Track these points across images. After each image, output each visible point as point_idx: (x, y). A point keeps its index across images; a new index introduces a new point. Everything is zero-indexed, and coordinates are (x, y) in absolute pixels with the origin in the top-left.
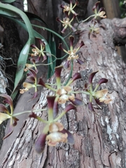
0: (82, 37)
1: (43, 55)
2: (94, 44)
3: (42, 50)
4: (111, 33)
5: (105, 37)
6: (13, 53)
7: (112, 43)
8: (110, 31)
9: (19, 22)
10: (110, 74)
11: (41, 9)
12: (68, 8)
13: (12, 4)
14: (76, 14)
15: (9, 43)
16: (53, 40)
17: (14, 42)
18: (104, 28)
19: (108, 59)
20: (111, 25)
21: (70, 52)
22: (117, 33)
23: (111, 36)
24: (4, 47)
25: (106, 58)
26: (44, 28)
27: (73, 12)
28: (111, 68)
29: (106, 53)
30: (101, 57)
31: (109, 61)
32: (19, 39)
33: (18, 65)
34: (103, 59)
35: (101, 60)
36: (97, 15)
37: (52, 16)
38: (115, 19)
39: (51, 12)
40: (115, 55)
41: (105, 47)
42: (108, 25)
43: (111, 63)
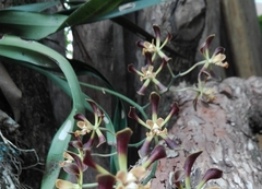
0: (184, 114)
1: (100, 134)
2: (207, 125)
3: (97, 124)
4: (244, 106)
5: (230, 112)
6: (38, 143)
7: (246, 126)
8: (243, 101)
9: (55, 77)
10: (237, 180)
11: (101, 56)
12: (151, 46)
13: (42, 41)
14: (167, 59)
15: (31, 122)
16: (123, 116)
17: (42, 121)
18: (230, 96)
19: (235, 152)
20: (245, 90)
21: (151, 124)
22: (257, 106)
23: (243, 111)
24: (20, 129)
25: (230, 151)
26: (104, 90)
27: (162, 55)
28: (240, 171)
29: (230, 142)
30: (220, 149)
31: (237, 156)
32: (52, 116)
33: (48, 161)
34: (225, 152)
35: (220, 154)
36: (210, 61)
37: (123, 73)
38: (253, 79)
39: (122, 65)
40: (251, 146)
41: (230, 131)
42: (238, 91)
43: (240, 160)
